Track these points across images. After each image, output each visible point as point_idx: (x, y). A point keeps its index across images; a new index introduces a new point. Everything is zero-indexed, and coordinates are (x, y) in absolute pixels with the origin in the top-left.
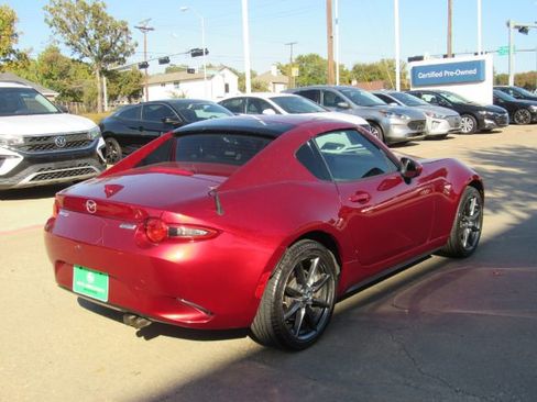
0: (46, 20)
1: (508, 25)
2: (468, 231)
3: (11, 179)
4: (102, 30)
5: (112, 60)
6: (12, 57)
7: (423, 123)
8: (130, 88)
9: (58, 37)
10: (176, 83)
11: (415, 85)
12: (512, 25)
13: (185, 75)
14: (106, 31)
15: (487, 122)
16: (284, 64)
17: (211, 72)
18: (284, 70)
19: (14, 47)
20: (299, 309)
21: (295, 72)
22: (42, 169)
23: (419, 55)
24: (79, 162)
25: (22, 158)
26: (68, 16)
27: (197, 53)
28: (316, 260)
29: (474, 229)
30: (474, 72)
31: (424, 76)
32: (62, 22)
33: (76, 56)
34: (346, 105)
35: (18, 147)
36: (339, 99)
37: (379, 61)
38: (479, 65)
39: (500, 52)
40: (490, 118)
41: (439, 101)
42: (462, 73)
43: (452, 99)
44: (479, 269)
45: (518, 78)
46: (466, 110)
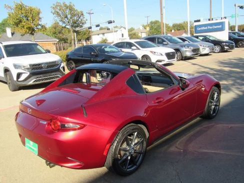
0: (52, 12)
1: (235, 6)
2: (213, 107)
3: (25, 82)
4: (73, 15)
5: (78, 26)
6: (39, 27)
7: (198, 49)
8: (86, 36)
9: (56, 18)
10: (103, 34)
11: (196, 33)
12: (237, 6)
13: (106, 31)
14: (75, 15)
15: (226, 47)
16: (145, 25)
17: (116, 29)
18: (145, 27)
19: (40, 23)
20: (128, 157)
21: (148, 29)
22: (38, 78)
23: (198, 19)
24: (53, 74)
25: (29, 73)
26: (60, 10)
27: (110, 22)
28: (136, 133)
29: (216, 105)
30: (221, 26)
31: (200, 29)
32: (58, 13)
33: (64, 25)
34: (166, 43)
35: (28, 69)
36: (163, 41)
37: (183, 22)
38: (222, 24)
39: (232, 17)
40: (227, 46)
41: (206, 39)
42: (216, 27)
43: (211, 38)
44: (218, 125)
45: (239, 27)
46: (217, 43)
